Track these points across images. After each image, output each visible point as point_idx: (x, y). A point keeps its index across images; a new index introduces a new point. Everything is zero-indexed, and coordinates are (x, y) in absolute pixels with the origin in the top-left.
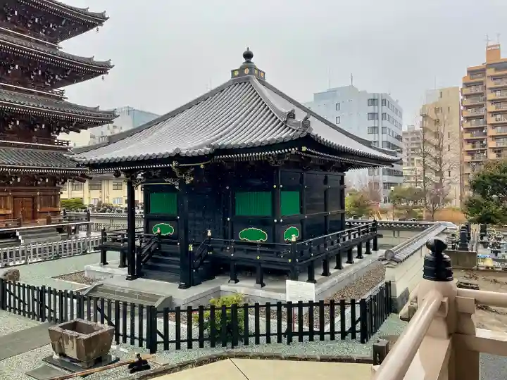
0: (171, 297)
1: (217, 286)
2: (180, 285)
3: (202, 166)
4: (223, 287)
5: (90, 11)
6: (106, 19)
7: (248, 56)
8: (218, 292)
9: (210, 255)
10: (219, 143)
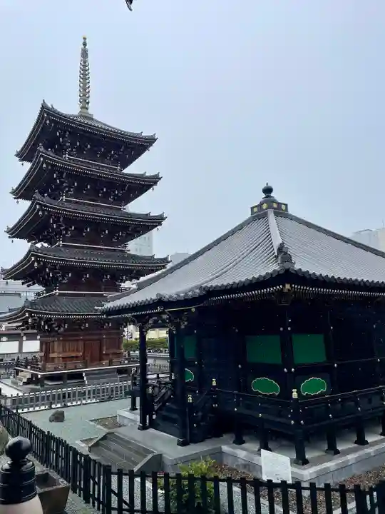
0: (161, 455)
1: (218, 446)
2: (179, 441)
3: (193, 310)
4: (225, 448)
5: (147, 175)
6: (160, 179)
7: (268, 191)
8: (219, 454)
9: (215, 408)
10: (215, 283)
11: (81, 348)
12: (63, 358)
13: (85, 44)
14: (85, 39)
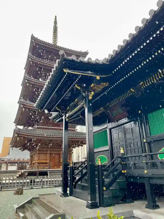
11: (48, 158)
12: (38, 163)
13: (56, 19)
14: (56, 16)
